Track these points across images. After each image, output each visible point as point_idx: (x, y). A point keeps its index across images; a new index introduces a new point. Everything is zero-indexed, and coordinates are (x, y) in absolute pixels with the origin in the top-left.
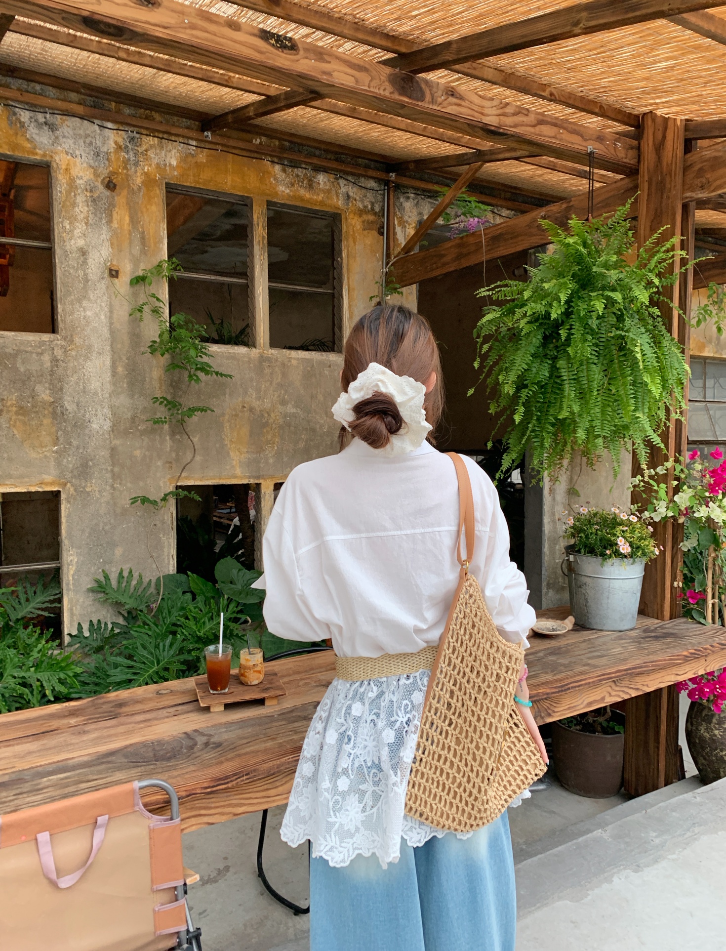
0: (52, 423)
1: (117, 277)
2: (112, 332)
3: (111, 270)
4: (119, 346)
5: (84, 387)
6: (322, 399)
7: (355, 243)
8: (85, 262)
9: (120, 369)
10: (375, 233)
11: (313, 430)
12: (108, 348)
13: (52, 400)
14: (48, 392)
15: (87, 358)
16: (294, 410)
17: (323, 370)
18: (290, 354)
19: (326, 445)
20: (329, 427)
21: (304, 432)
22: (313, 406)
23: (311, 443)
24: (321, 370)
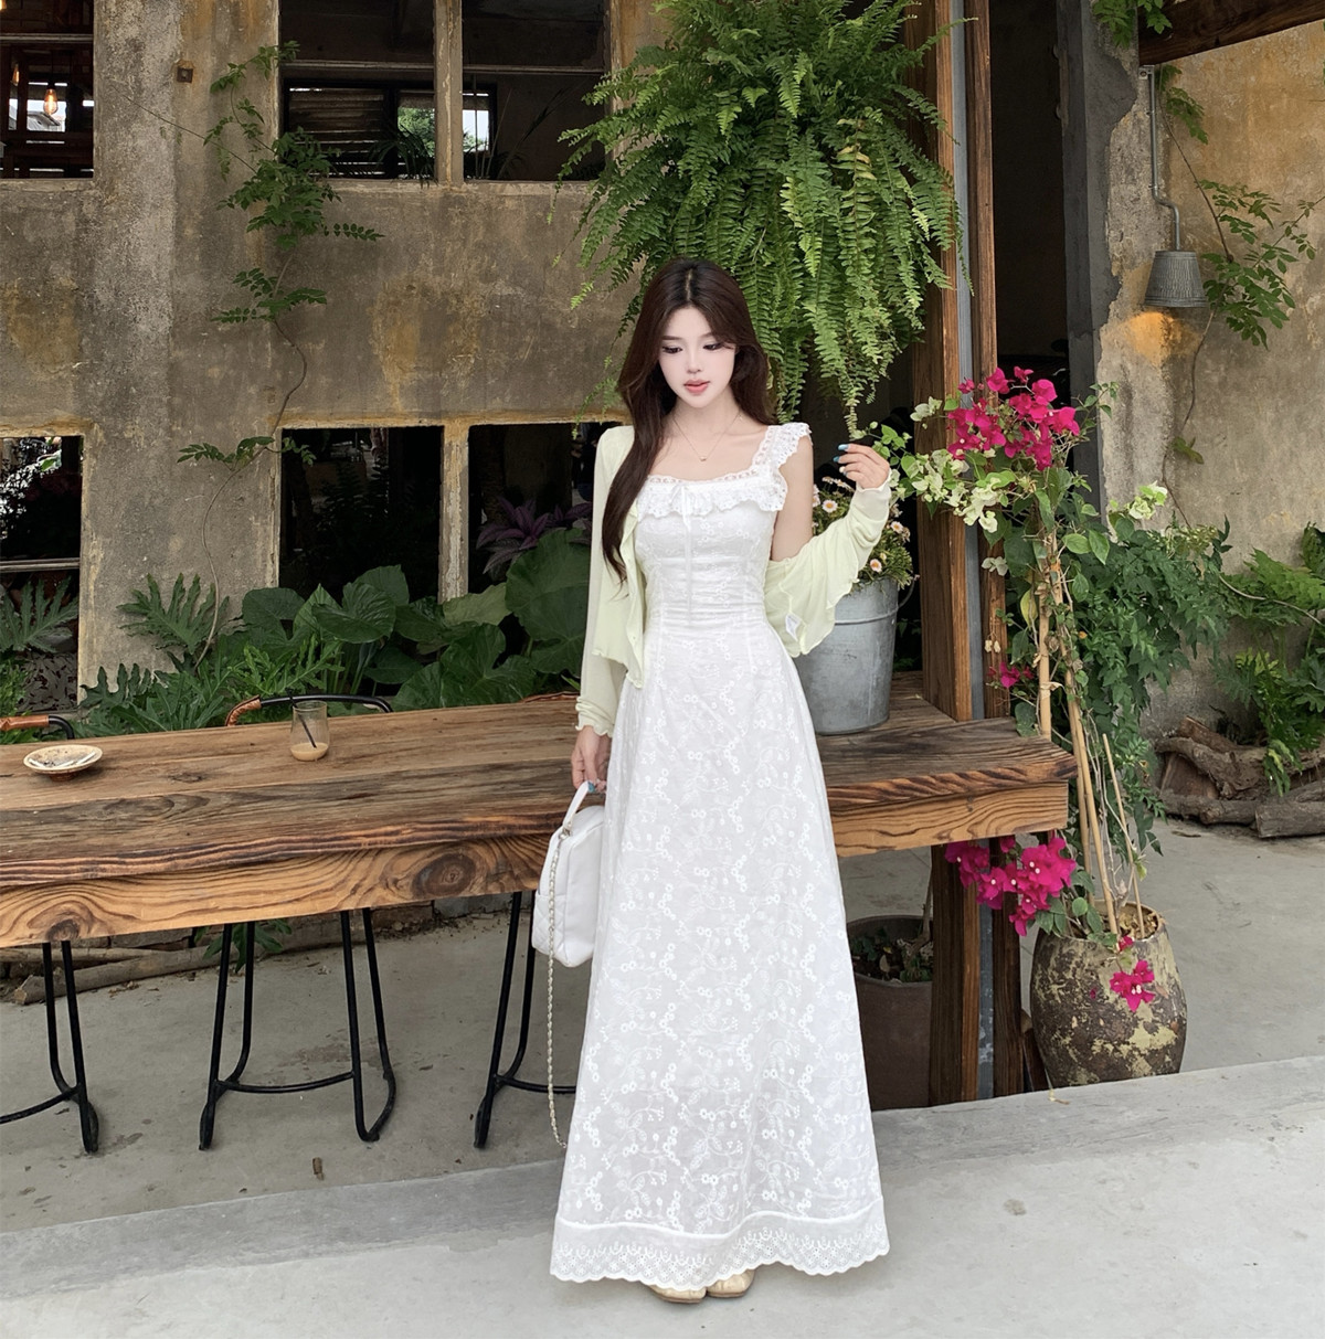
0: (73, 324)
1: (190, 82)
2: (177, 170)
3: (180, 70)
4: (189, 193)
5: (129, 264)
8: (138, 62)
9: (189, 232)
11: (548, 326)
12: (170, 197)
13: (75, 285)
14: (69, 273)
15: (135, 215)
16: (510, 291)
17: (569, 215)
18: (502, 191)
19: (576, 354)
20: (582, 320)
21: (530, 331)
22: (547, 282)
23: (545, 350)
24: (565, 216)
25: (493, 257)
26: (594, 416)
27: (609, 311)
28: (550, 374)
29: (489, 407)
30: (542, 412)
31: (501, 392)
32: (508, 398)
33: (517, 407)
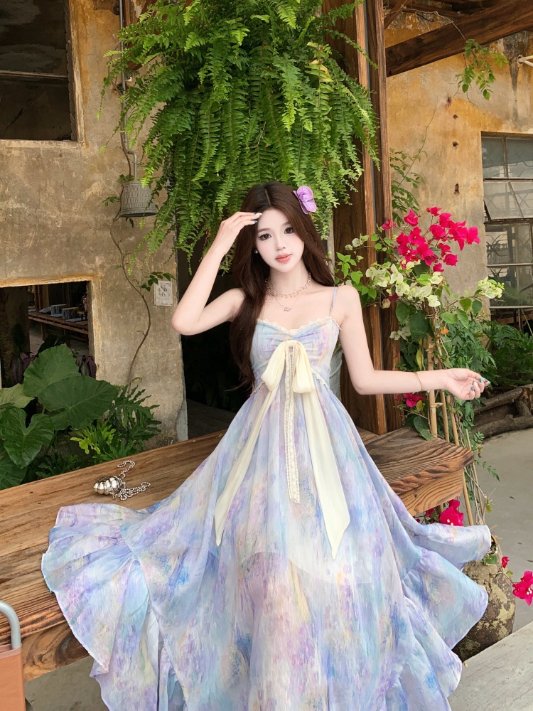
6: (53, 192)
7: (84, 22)
10: (110, 13)
11: (43, 227)
16: (18, 206)
17: (53, 160)
18: (9, 144)
19: (61, 243)
20: (64, 222)
21: (33, 230)
22: (41, 200)
23: (42, 241)
24: (51, 160)
25: (6, 185)
26: (74, 278)
27: (80, 217)
28: (46, 255)
29: (9, 276)
30: (42, 277)
31: (16, 267)
32: (20, 270)
33: (27, 276)
